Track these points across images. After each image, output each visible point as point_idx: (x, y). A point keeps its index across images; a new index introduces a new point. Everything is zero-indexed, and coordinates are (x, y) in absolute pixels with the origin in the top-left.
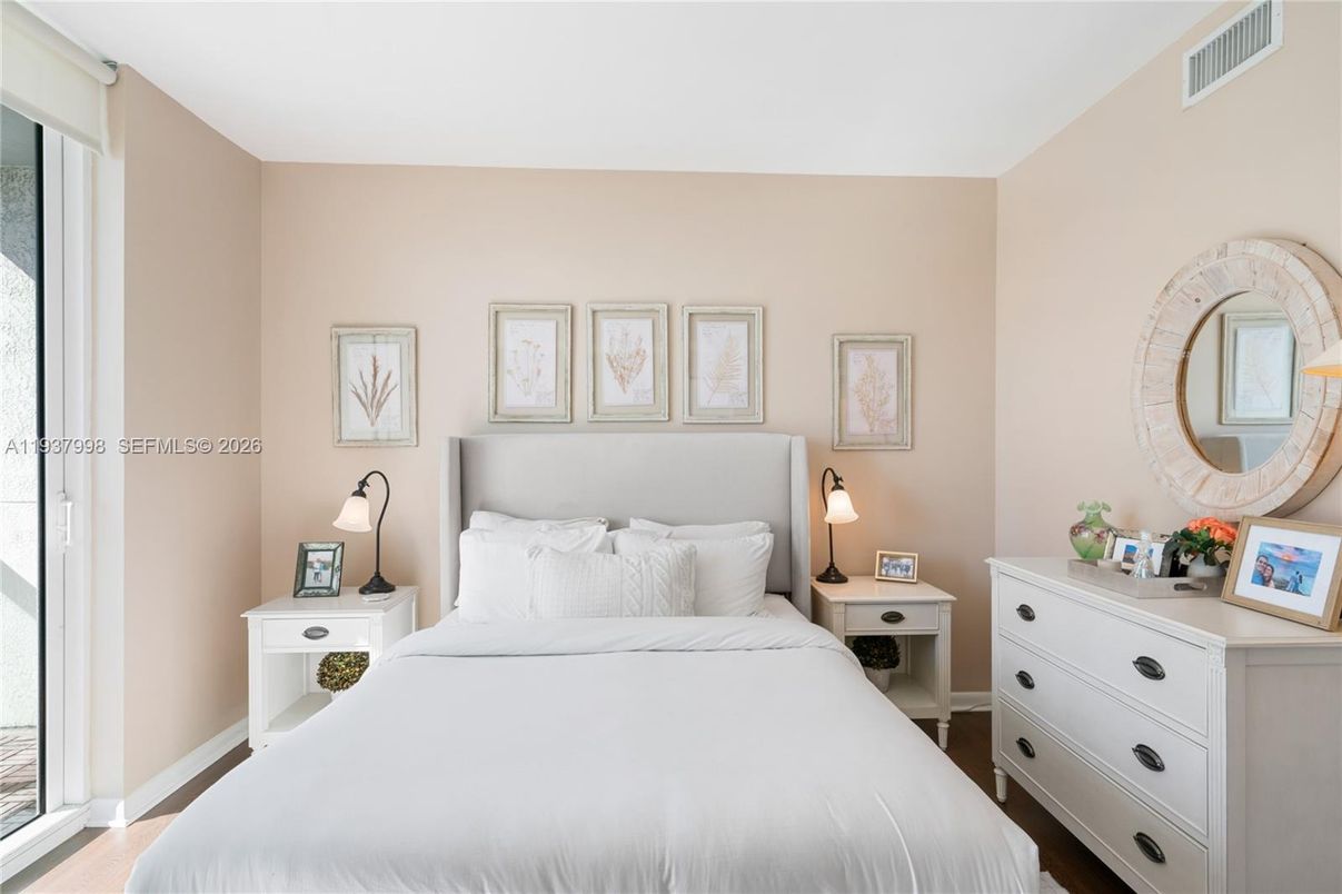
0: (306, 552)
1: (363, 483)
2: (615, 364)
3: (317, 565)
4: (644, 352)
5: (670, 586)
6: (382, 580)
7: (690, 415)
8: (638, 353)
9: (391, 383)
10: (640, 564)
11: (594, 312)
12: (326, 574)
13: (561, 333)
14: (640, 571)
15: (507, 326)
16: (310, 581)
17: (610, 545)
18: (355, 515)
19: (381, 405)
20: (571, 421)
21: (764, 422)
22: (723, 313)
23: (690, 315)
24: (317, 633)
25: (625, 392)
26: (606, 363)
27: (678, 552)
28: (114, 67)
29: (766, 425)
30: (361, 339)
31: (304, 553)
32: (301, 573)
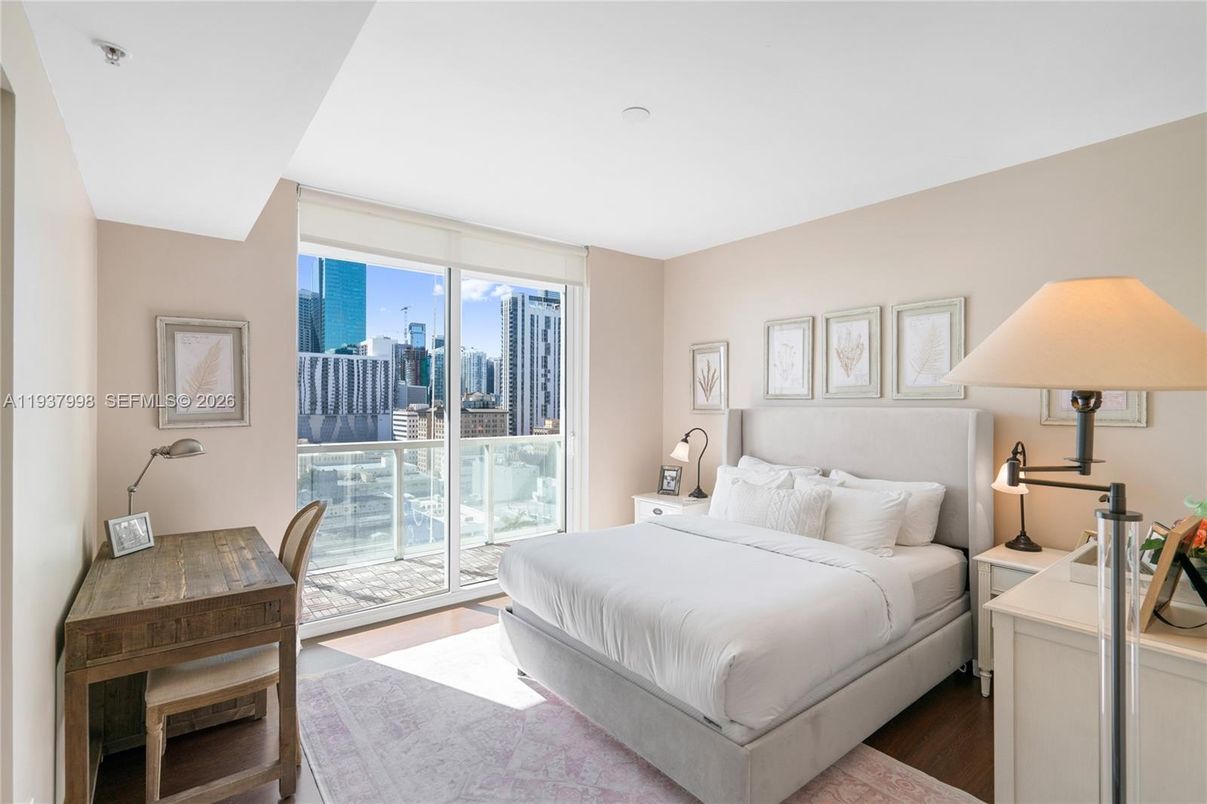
1: (687, 435)
2: (842, 356)
3: (669, 478)
4: (863, 345)
5: (798, 515)
6: (700, 490)
7: (898, 392)
8: (858, 347)
9: (715, 377)
10: (784, 496)
11: (827, 320)
12: (673, 483)
13: (807, 336)
14: (781, 502)
15: (776, 334)
16: (665, 487)
17: (790, 484)
18: (681, 452)
19: (711, 389)
20: (813, 398)
21: (965, 398)
22: (927, 307)
23: (898, 312)
24: (658, 512)
25: (848, 376)
26: (835, 355)
27: (814, 493)
28: (587, 248)
29: (966, 401)
30: (703, 351)
31: (663, 471)
32: (661, 482)
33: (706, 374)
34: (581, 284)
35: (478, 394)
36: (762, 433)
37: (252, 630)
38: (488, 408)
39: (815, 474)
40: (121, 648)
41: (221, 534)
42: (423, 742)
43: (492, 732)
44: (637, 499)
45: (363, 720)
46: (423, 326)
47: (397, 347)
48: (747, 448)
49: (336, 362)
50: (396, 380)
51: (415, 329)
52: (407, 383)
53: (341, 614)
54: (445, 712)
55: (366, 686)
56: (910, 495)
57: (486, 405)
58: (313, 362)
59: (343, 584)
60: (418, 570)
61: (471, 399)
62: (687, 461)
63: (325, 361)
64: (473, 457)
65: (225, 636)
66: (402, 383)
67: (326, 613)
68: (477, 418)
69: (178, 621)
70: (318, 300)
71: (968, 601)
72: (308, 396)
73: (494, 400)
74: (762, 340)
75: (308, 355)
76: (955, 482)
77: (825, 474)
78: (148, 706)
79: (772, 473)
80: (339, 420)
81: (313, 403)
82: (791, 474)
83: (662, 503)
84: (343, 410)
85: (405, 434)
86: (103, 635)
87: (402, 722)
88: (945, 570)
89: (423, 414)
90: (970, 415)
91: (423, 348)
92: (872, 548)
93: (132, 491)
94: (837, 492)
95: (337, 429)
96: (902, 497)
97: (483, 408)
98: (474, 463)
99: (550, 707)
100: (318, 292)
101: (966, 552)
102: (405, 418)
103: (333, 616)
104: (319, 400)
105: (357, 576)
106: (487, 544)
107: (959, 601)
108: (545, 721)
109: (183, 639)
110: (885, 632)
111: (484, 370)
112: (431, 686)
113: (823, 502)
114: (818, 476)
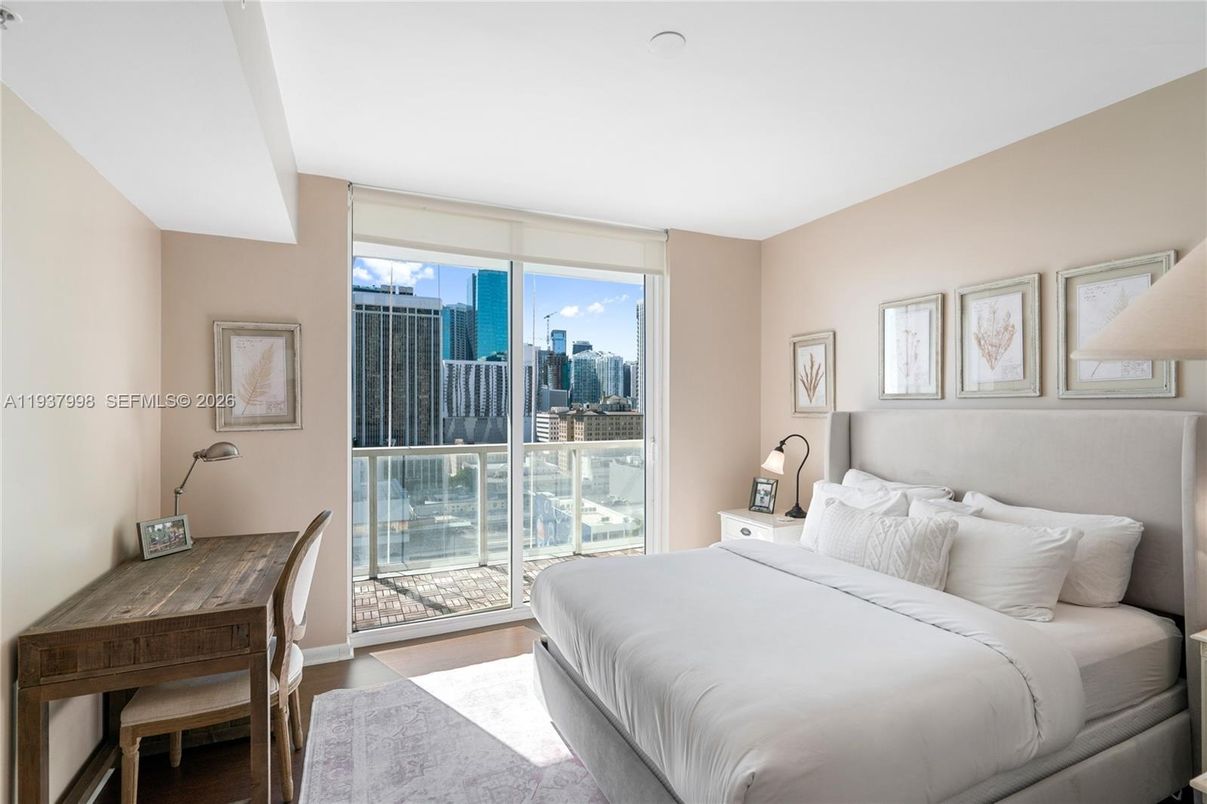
0: (757, 483)
1: (783, 443)
2: (982, 342)
3: (762, 492)
4: (1013, 327)
5: (909, 552)
6: (798, 508)
7: (1067, 389)
8: (1006, 329)
9: (820, 373)
10: (891, 526)
11: (962, 297)
12: (767, 499)
13: (935, 319)
14: (886, 533)
16: (758, 502)
17: (903, 509)
18: (775, 463)
19: (815, 388)
20: (943, 397)
21: (1178, 394)
22: (1112, 269)
23: (1067, 279)
24: (746, 532)
25: (992, 368)
26: (974, 342)
27: (931, 523)
28: (667, 232)
29: (1180, 400)
30: (806, 344)
31: (756, 484)
32: (752, 497)
33: (809, 371)
34: (660, 273)
35: (614, 397)
36: (874, 442)
37: (219, 655)
38: (624, 411)
39: (943, 496)
40: (75, 667)
41: (263, 538)
42: (420, 794)
43: (499, 793)
44: (725, 517)
45: (372, 754)
46: (564, 333)
47: (540, 353)
48: (856, 461)
49: (487, 368)
50: (540, 384)
51: (556, 336)
52: (549, 388)
53: (405, 621)
54: (458, 757)
55: (393, 711)
56: (1081, 534)
57: (622, 408)
58: (468, 368)
59: (420, 589)
60: (495, 579)
61: (608, 403)
62: (782, 473)
63: (478, 368)
64: (610, 459)
65: (187, 660)
66: (545, 387)
67: (392, 619)
68: (614, 421)
69: (136, 641)
70: (471, 312)
71: (1184, 695)
72: (463, 400)
73: (630, 403)
74: (876, 327)
75: (462, 363)
76: (1160, 517)
77: (957, 497)
78: (122, 726)
79: (881, 493)
80: (489, 423)
81: (468, 406)
82: (905, 496)
83: (750, 522)
84: (493, 413)
85: (547, 436)
86: (58, 651)
87: (409, 763)
88: (1141, 649)
89: (563, 416)
90: (1186, 421)
91: (564, 354)
92: (1015, 608)
93: (177, 493)
94: (967, 524)
95: (488, 430)
96: (1068, 537)
97: (620, 411)
98: (611, 464)
99: (574, 767)
100: (472, 305)
101: (1179, 621)
102: (547, 420)
103: (397, 623)
104: (472, 403)
105: (437, 581)
106: (575, 554)
107: (1167, 695)
108: (563, 786)
109: (142, 661)
110: (1028, 741)
111: (621, 373)
112: (456, 720)
113: (944, 537)
114: (945, 500)
